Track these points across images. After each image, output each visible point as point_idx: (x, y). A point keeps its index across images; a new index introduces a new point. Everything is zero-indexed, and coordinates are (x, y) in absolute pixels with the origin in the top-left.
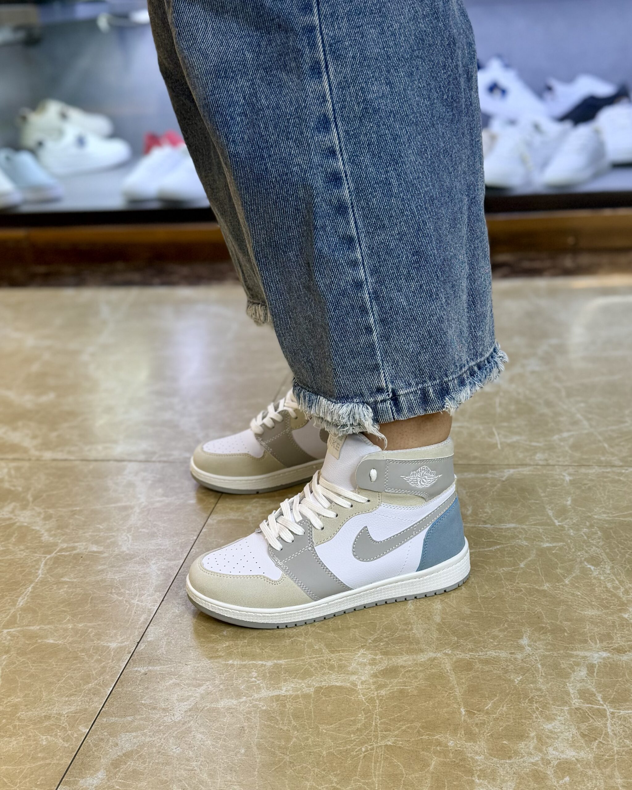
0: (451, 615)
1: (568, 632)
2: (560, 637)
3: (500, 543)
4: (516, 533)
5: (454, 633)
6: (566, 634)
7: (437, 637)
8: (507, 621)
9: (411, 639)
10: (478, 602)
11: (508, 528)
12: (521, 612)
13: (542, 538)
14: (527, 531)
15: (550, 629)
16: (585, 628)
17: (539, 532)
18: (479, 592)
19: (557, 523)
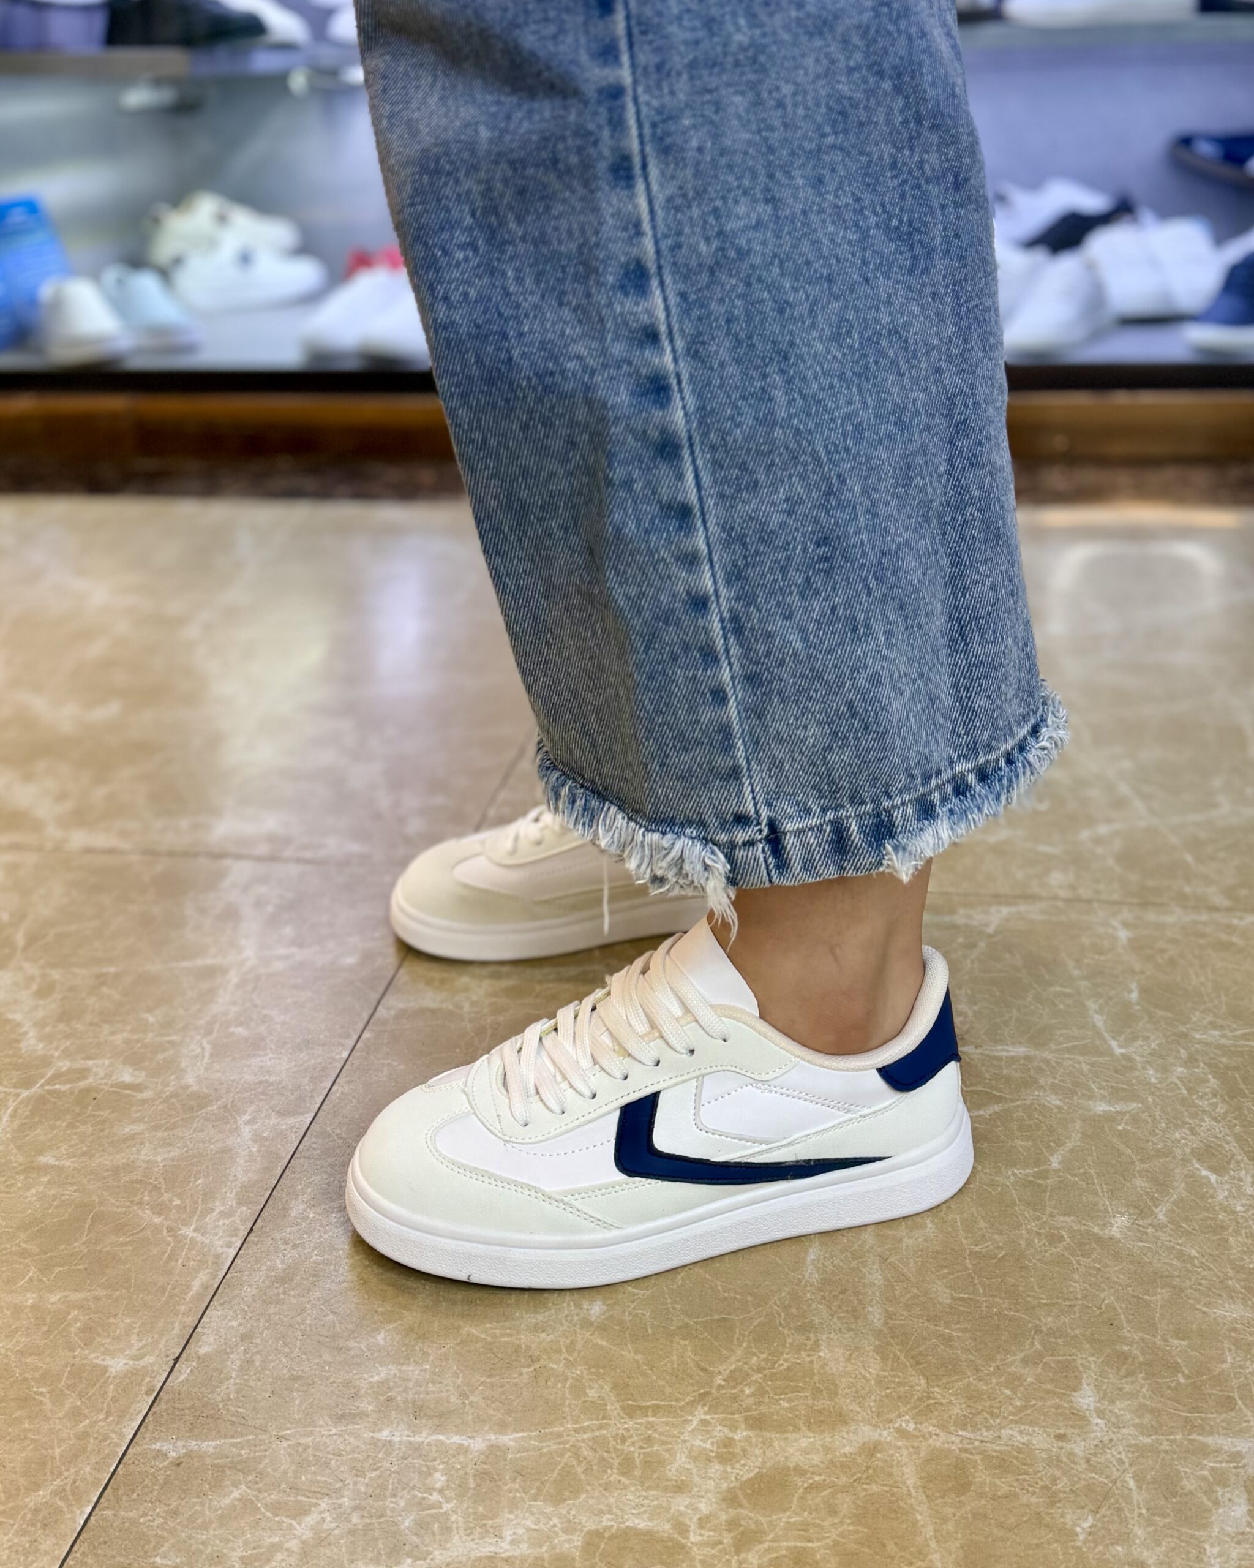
0: (908, 1307)
1: (1186, 1372)
2: (1169, 1387)
3: (1001, 1098)
4: (1032, 1073)
5: (918, 1363)
6: (1182, 1380)
7: (878, 1376)
8: (1038, 1330)
9: (816, 1378)
10: (967, 1268)
11: (1012, 1057)
12: (1068, 1303)
13: (1090, 1090)
14: (1054, 1068)
15: (1141, 1359)
16: (1223, 1362)
17: (1081, 1072)
18: (966, 1238)
19: (1118, 1051)
